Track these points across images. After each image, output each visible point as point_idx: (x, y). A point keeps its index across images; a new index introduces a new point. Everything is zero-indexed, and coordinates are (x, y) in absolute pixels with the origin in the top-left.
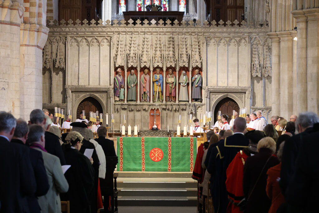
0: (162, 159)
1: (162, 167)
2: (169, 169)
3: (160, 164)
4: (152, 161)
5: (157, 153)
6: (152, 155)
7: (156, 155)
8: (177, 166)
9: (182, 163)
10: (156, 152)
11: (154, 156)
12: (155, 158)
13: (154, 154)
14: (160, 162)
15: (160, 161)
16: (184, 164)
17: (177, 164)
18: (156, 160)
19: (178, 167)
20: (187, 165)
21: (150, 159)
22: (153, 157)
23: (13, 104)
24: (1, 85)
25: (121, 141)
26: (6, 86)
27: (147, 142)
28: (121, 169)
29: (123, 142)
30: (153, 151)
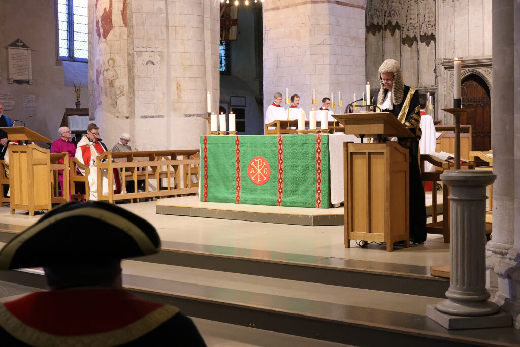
0: (268, 179)
1: (268, 197)
2: (280, 200)
3: (266, 190)
4: (252, 185)
5: (261, 167)
6: (253, 170)
7: (259, 170)
8: (293, 195)
9: (302, 188)
10: (259, 166)
11: (255, 174)
12: (257, 178)
13: (255, 169)
14: (265, 185)
15: (265, 183)
16: (306, 191)
17: (294, 192)
18: (259, 181)
19: (294, 197)
20: (310, 193)
21: (249, 180)
22: (253, 174)
23: (179, 87)
24: (146, 57)
25: (205, 144)
26: (157, 59)
27: (243, 145)
28: (205, 198)
29: (208, 146)
30: (253, 164)
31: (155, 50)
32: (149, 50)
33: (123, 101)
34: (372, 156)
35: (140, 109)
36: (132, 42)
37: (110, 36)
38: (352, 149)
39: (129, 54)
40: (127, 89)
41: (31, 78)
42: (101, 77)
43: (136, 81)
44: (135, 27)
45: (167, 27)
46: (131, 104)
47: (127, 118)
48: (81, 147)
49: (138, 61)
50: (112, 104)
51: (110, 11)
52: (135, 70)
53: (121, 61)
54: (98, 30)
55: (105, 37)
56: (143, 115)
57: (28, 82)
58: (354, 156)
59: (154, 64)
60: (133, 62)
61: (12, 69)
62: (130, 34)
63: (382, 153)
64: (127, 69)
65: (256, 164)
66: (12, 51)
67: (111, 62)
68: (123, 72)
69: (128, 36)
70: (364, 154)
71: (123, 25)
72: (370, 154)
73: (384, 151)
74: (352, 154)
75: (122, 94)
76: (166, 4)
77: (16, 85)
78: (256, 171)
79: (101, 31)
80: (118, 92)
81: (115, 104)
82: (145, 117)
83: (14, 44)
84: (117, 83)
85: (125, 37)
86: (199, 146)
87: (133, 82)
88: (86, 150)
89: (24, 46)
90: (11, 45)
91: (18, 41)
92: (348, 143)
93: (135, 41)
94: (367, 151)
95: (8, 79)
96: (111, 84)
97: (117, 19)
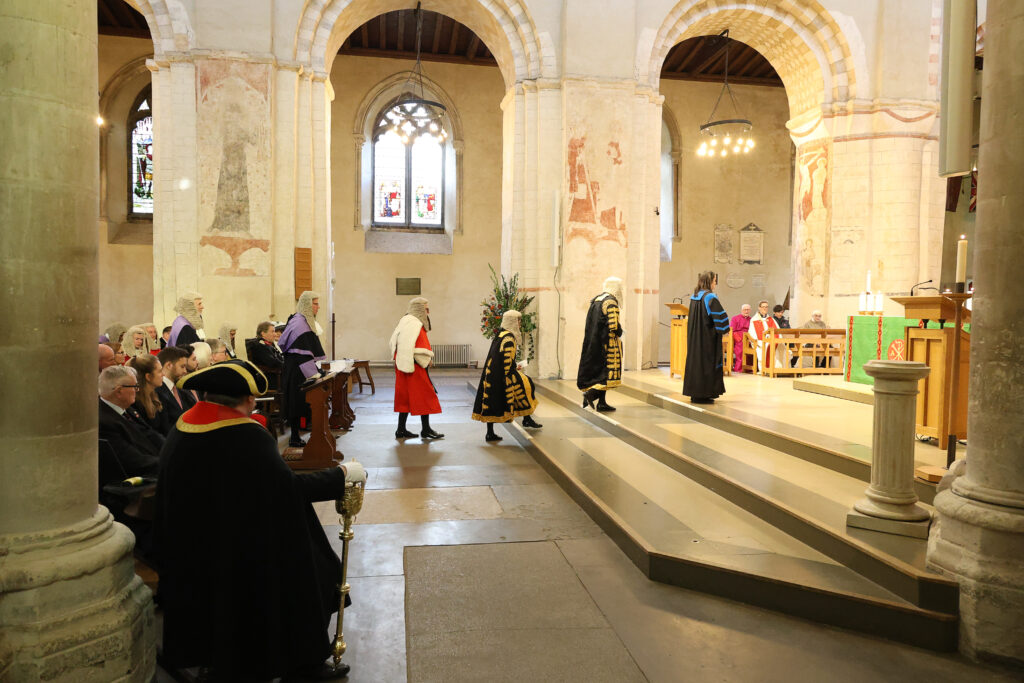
6: (893, 353)
7: (899, 353)
10: (899, 349)
11: (895, 357)
13: (895, 352)
22: (893, 357)
23: (881, 264)
24: (844, 236)
25: (851, 324)
26: (856, 237)
27: (885, 327)
28: (848, 379)
29: (853, 326)
30: (893, 346)
31: (854, 228)
32: (848, 229)
33: (818, 280)
34: (932, 344)
35: (835, 287)
36: (830, 222)
37: (810, 217)
38: (913, 334)
39: (827, 234)
40: (823, 268)
41: (762, 258)
42: (800, 257)
43: (832, 260)
44: (833, 207)
45: (871, 205)
46: (826, 282)
47: (822, 296)
48: (754, 322)
49: (835, 241)
50: (808, 283)
51: (811, 194)
52: (832, 249)
53: (819, 242)
54: (800, 213)
55: (805, 219)
56: (838, 293)
57: (759, 262)
58: (915, 343)
59: (852, 242)
60: (830, 242)
61: (743, 252)
62: (829, 216)
63: (940, 340)
64: (824, 249)
65: (897, 346)
66: (744, 234)
67: (809, 242)
68: (819, 252)
69: (827, 216)
70: (923, 340)
71: (822, 206)
72: (929, 341)
73: (942, 338)
74: (913, 340)
75: (818, 273)
76: (871, 181)
77: (746, 265)
78: (896, 354)
79: (802, 213)
80: (814, 271)
81: (810, 283)
82: (840, 295)
83: (747, 229)
84: (813, 263)
85: (824, 218)
86: (845, 326)
87: (829, 262)
88: (758, 325)
89: (757, 229)
90: (743, 229)
91: (750, 225)
92: (908, 328)
93: (834, 222)
94: (926, 338)
95: (739, 260)
96: (808, 264)
97: (817, 200)
